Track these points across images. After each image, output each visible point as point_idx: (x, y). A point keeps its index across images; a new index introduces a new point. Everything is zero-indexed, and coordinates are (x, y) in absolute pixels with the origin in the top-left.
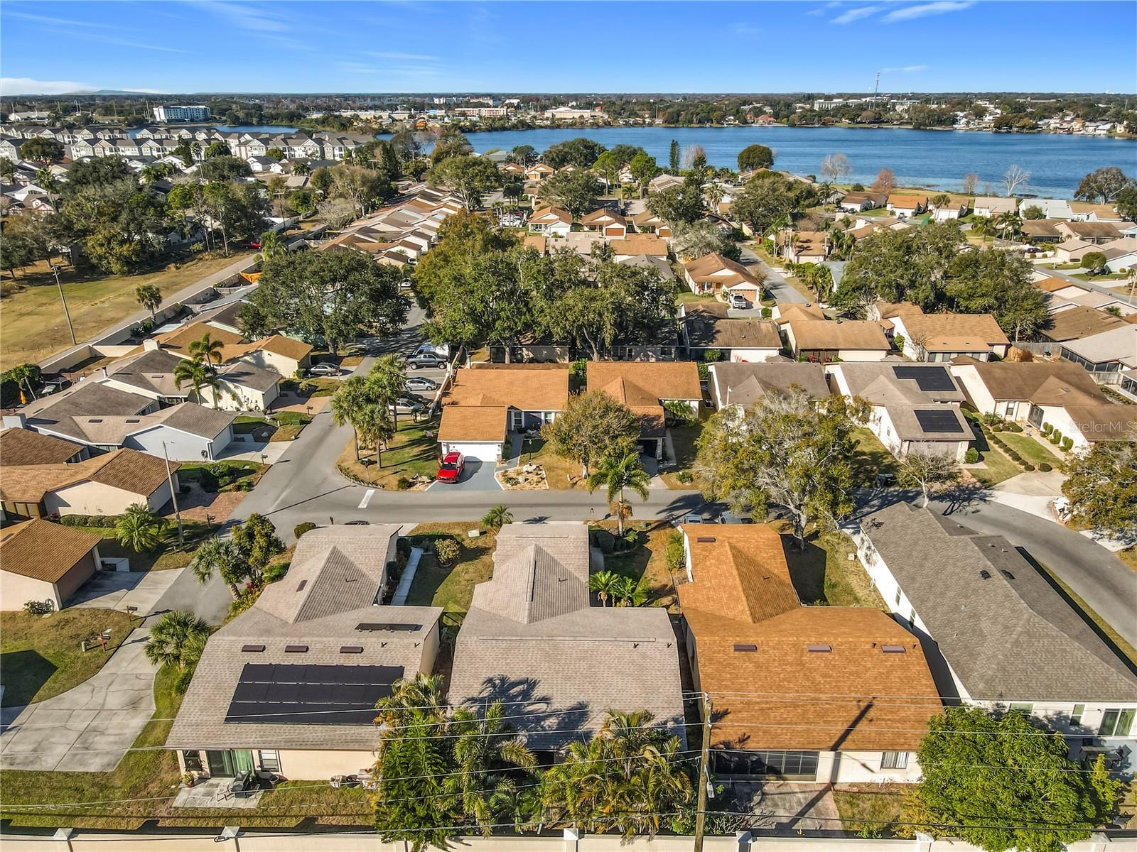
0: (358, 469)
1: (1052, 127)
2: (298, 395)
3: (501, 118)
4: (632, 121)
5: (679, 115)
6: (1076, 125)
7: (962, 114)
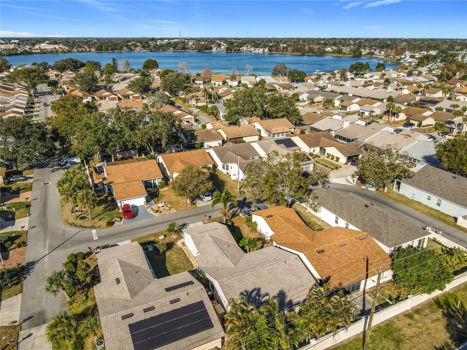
0: (79, 222)
1: (245, 50)
2: (12, 193)
3: (13, 49)
4: (80, 50)
5: (102, 47)
6: (252, 49)
7: (213, 46)
